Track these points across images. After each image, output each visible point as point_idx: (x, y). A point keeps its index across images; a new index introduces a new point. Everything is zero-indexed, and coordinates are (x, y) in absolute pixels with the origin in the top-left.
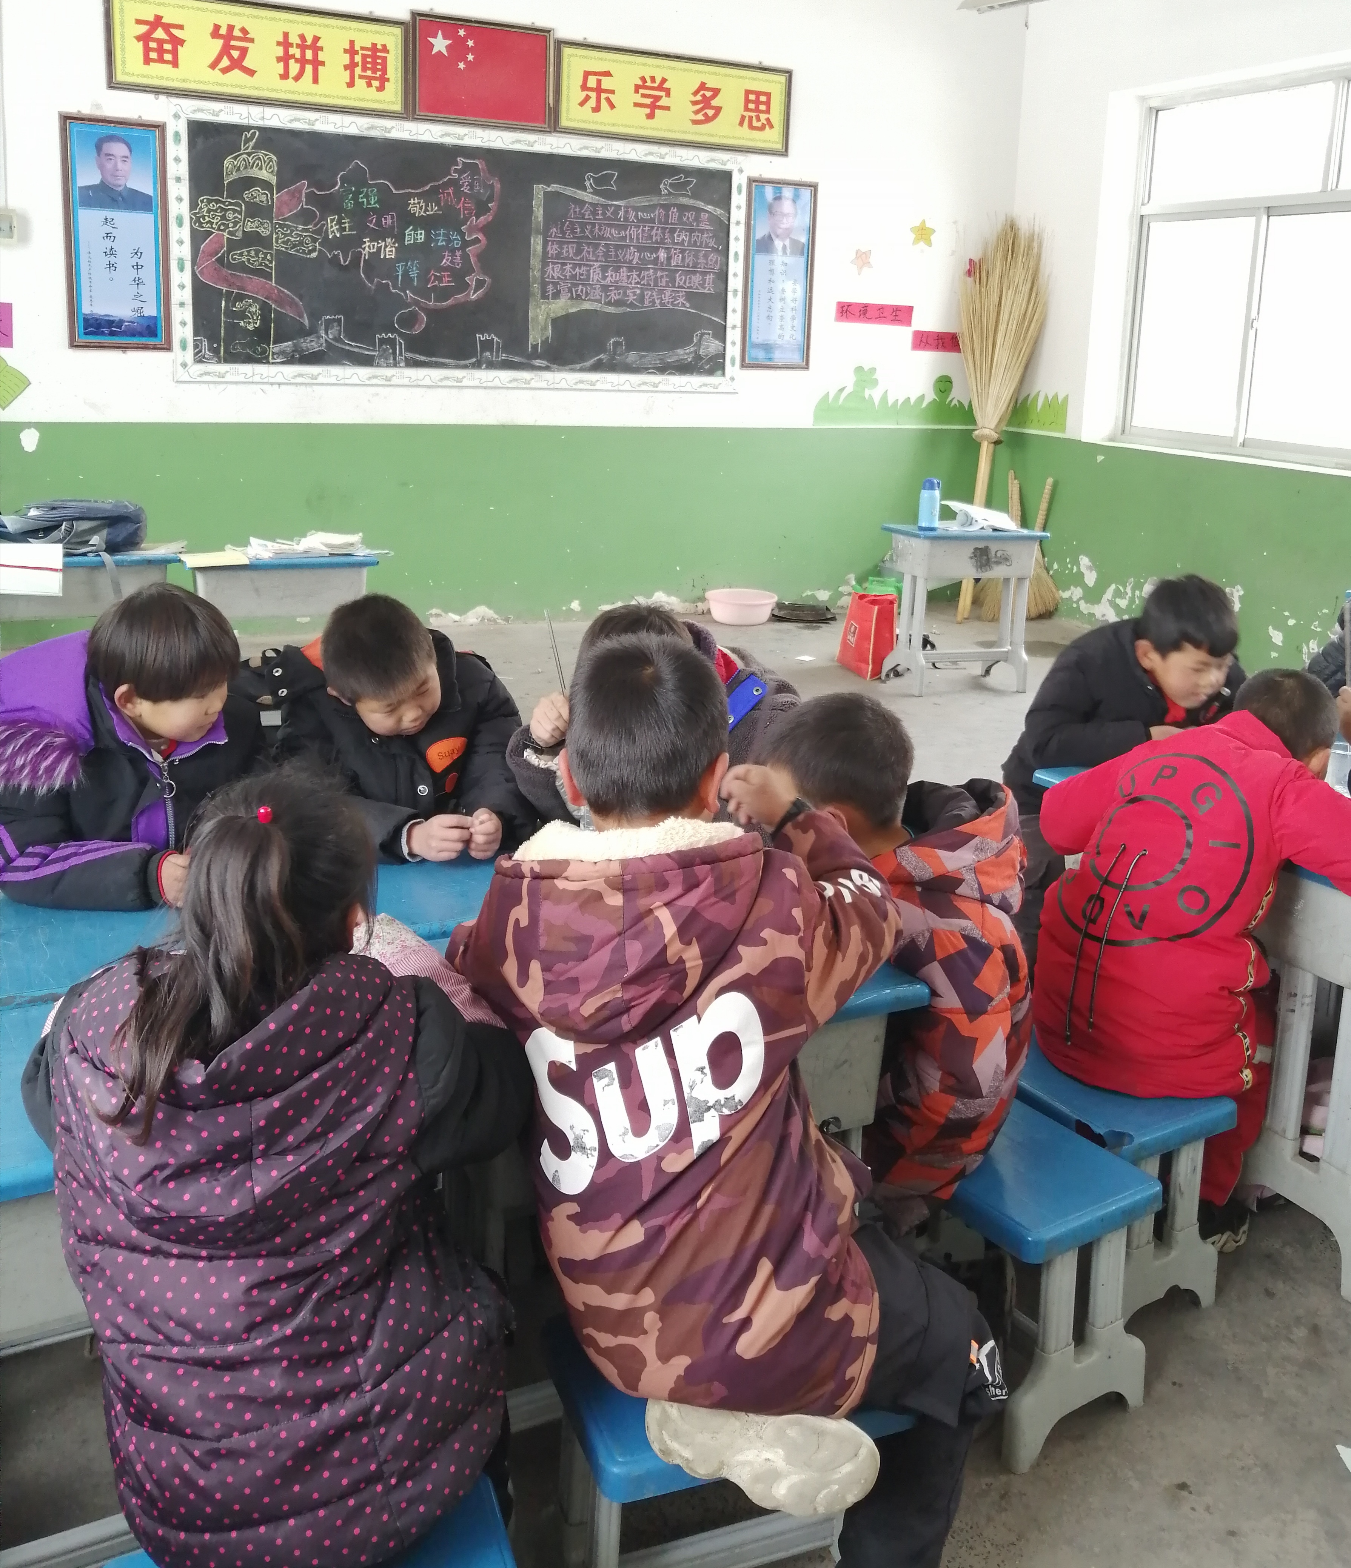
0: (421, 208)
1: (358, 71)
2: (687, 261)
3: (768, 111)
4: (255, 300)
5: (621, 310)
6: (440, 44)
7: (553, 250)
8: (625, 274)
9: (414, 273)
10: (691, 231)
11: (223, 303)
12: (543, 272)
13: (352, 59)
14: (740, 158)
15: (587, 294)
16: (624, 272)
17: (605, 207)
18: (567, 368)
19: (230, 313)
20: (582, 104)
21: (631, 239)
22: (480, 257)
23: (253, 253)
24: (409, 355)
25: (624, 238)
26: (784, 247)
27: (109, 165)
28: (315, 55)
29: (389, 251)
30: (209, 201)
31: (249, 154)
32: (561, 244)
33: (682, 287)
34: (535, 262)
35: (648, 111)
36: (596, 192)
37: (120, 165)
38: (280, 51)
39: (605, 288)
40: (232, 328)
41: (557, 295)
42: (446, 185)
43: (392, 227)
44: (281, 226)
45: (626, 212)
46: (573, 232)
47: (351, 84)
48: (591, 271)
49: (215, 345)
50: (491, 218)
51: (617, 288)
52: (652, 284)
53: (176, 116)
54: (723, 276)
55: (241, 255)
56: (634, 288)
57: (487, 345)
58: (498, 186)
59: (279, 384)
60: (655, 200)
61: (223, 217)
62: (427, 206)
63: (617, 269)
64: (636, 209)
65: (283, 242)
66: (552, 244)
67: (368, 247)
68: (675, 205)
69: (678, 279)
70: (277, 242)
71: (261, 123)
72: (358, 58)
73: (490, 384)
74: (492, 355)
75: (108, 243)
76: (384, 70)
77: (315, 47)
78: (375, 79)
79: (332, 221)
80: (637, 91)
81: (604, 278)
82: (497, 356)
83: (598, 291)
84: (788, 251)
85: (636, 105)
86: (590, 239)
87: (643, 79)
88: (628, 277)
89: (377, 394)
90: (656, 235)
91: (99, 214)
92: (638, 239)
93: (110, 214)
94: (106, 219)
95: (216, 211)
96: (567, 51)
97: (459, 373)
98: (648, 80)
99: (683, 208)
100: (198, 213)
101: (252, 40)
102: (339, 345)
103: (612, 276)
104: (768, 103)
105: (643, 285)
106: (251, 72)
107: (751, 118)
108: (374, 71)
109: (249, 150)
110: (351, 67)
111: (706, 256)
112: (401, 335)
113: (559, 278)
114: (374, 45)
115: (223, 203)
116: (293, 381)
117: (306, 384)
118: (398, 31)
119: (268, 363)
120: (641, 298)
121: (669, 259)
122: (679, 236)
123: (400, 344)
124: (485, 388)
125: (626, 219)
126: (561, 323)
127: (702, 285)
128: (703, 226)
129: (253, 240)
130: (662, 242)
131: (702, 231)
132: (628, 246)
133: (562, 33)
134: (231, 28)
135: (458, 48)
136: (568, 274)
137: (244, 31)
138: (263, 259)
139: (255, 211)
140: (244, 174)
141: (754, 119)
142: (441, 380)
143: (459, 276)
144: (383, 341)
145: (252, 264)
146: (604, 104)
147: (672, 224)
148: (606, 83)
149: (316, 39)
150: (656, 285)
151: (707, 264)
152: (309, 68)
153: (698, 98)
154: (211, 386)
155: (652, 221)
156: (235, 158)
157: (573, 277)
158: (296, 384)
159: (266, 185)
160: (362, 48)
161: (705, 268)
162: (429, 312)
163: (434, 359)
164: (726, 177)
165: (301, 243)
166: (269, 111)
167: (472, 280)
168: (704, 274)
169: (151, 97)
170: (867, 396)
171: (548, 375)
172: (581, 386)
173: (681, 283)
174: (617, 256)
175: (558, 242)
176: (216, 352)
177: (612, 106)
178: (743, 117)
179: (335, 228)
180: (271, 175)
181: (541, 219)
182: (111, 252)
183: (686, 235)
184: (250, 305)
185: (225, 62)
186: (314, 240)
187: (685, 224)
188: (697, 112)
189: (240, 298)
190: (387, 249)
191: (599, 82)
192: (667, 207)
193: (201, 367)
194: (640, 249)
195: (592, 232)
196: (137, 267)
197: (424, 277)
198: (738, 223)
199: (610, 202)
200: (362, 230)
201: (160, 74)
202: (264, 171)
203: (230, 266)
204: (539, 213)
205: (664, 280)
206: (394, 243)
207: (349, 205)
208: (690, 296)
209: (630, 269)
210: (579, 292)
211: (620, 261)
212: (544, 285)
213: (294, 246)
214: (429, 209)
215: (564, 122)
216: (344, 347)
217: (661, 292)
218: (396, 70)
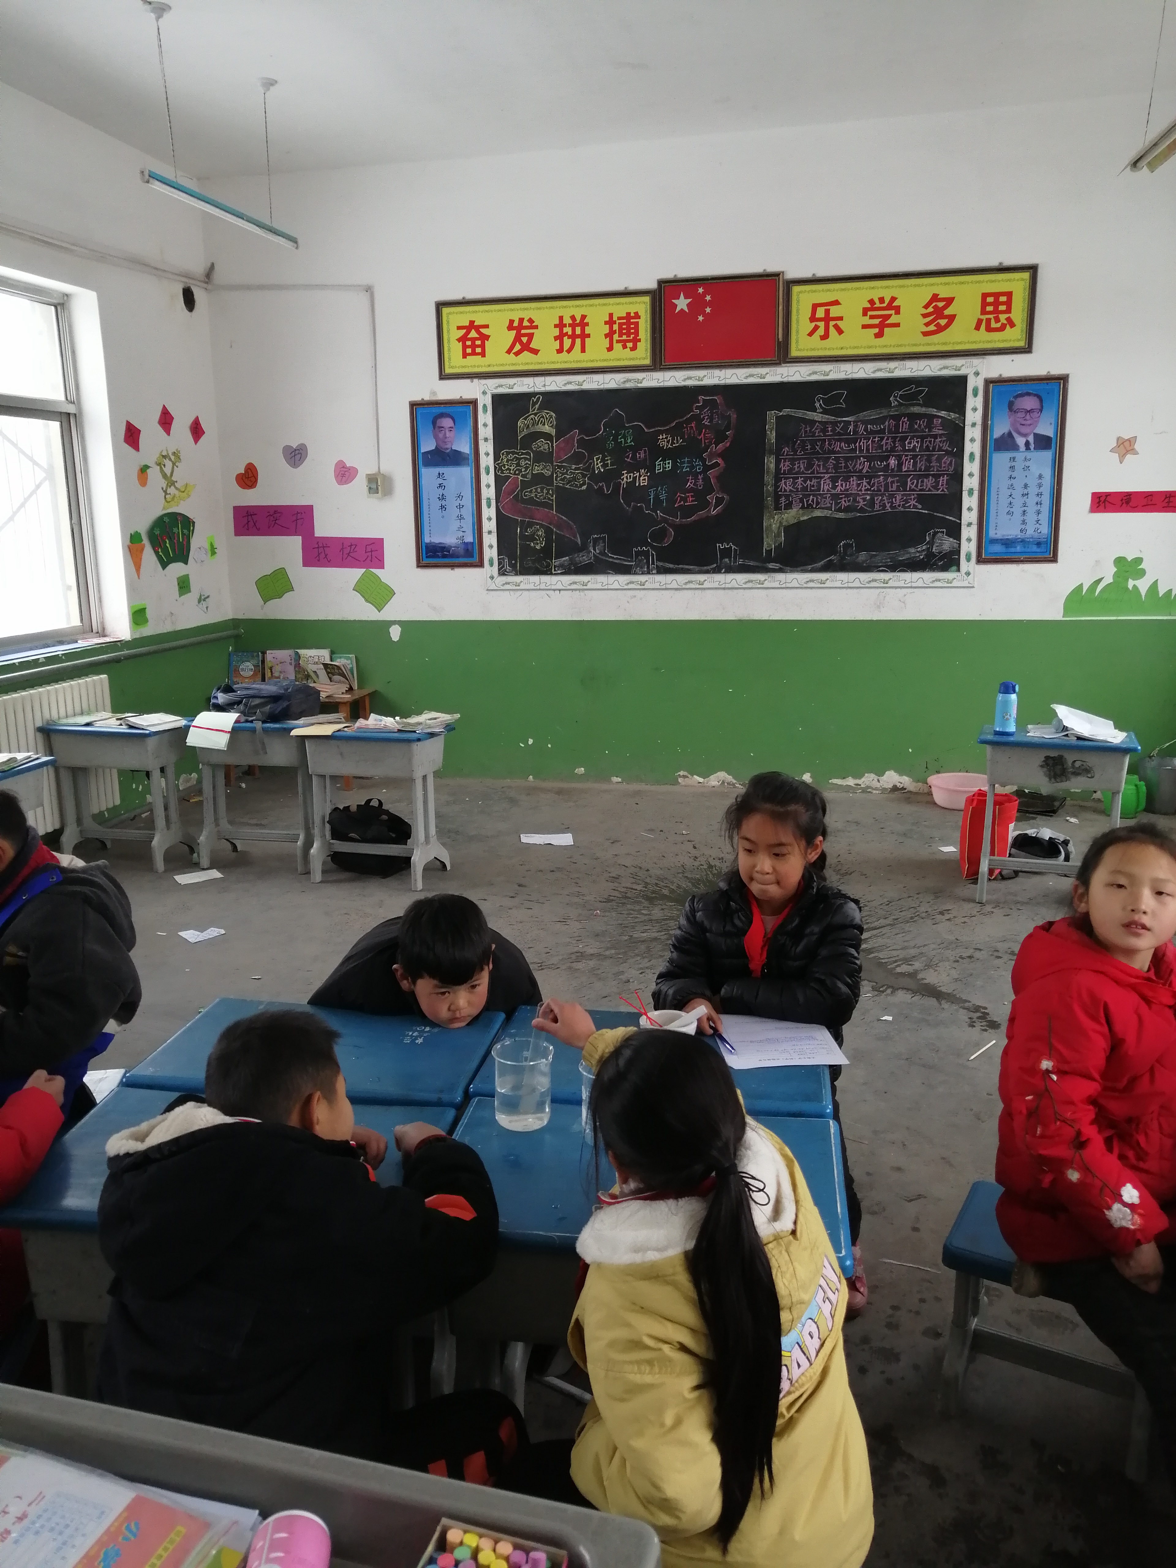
0: (668, 442)
1: (616, 337)
2: (919, 465)
3: (1008, 310)
4: (542, 526)
5: (850, 515)
6: (682, 303)
7: (785, 466)
8: (855, 483)
9: (663, 497)
10: (923, 438)
11: (519, 529)
12: (776, 486)
13: (611, 328)
14: (976, 361)
15: (818, 503)
16: (854, 481)
17: (835, 424)
18: (799, 569)
19: (523, 537)
20: (811, 334)
21: (861, 451)
22: (718, 478)
23: (539, 490)
24: (660, 564)
25: (854, 450)
26: (1027, 444)
27: (441, 435)
28: (583, 330)
29: (643, 480)
30: (508, 453)
31: (535, 414)
32: (793, 461)
33: (914, 490)
34: (769, 479)
35: (876, 330)
36: (825, 412)
37: (448, 434)
38: (557, 332)
39: (835, 497)
40: (526, 549)
41: (789, 506)
42: (688, 421)
43: (645, 460)
44: (559, 467)
45: (856, 426)
46: (804, 448)
47: (610, 349)
48: (822, 482)
49: (513, 562)
50: (728, 444)
51: (847, 496)
52: (883, 490)
53: (484, 393)
54: (957, 477)
55: (531, 492)
56: (864, 494)
57: (726, 553)
58: (734, 416)
59: (560, 590)
60: (885, 412)
61: (518, 465)
62: (673, 440)
63: (846, 479)
64: (866, 423)
65: (561, 480)
66: (785, 461)
67: (626, 478)
68: (905, 415)
69: (909, 483)
70: (556, 480)
71: (543, 389)
72: (616, 327)
73: (727, 586)
74: (730, 560)
75: (440, 491)
76: (637, 333)
77: (583, 324)
78: (629, 341)
79: (597, 459)
80: (865, 313)
81: (834, 487)
82: (735, 562)
83: (828, 500)
84: (1032, 446)
85: (865, 327)
86: (821, 454)
87: (871, 302)
88: (858, 485)
89: (635, 596)
90: (887, 443)
91: (435, 471)
92: (868, 450)
93: (441, 470)
94: (439, 474)
95: (512, 460)
96: (796, 289)
97: (701, 577)
98: (877, 301)
99: (913, 417)
100: (500, 463)
101: (536, 327)
102: (604, 558)
103: (842, 485)
104: (1009, 304)
105: (874, 491)
106: (535, 352)
107: (988, 321)
108: (628, 336)
109: (535, 411)
110: (610, 335)
111: (939, 460)
112: (653, 548)
113: (791, 491)
114: (628, 314)
115: (517, 454)
116: (569, 587)
117: (579, 590)
118: (647, 299)
119: (551, 574)
120: (872, 503)
121: (900, 465)
122: (910, 443)
123: (653, 555)
124: (724, 589)
125: (856, 432)
126: (793, 530)
127: (936, 487)
128: (936, 431)
129: (539, 479)
130: (893, 449)
131: (935, 437)
132: (859, 457)
133: (791, 275)
134: (521, 320)
135: (697, 305)
136: (800, 486)
137: (531, 321)
138: (546, 494)
139: (540, 457)
140: (532, 430)
141: (993, 321)
142: (686, 583)
143: (701, 496)
144: (638, 554)
145: (538, 498)
146: (832, 331)
147: (902, 432)
148: (834, 311)
149: (584, 317)
150: (886, 490)
151: (940, 467)
152: (578, 341)
153: (930, 309)
154: (511, 592)
155: (882, 431)
156: (525, 419)
157: (805, 489)
158: (572, 590)
159: (547, 436)
160: (619, 318)
161: (938, 471)
162: (676, 527)
163: (680, 566)
164: (962, 381)
165: (574, 479)
166: (549, 379)
167: (711, 498)
168: (937, 477)
169: (468, 381)
170: (1130, 587)
171: (780, 576)
172: (811, 585)
173: (913, 487)
174: (846, 467)
175: (790, 460)
176: (513, 567)
177: (840, 331)
178: (979, 322)
179: (599, 465)
180: (551, 428)
181: (773, 441)
182: (442, 498)
183: (917, 442)
184: (538, 530)
185: (518, 347)
186: (584, 476)
187: (916, 431)
188: (927, 324)
189: (530, 525)
190: (641, 478)
191: (827, 312)
192: (896, 418)
193: (504, 579)
194: (870, 459)
195: (822, 448)
196: (460, 507)
197: (671, 500)
198: (974, 425)
199: (839, 419)
200: (621, 465)
201: (475, 363)
202: (546, 426)
203: (524, 502)
204: (772, 436)
205: (895, 486)
206: (647, 473)
207: (611, 445)
208: (921, 499)
209: (860, 478)
210: (810, 502)
211: (850, 472)
212: (777, 497)
213: (570, 482)
214: (675, 442)
215: (794, 353)
216: (607, 559)
217: (892, 496)
218: (646, 331)
